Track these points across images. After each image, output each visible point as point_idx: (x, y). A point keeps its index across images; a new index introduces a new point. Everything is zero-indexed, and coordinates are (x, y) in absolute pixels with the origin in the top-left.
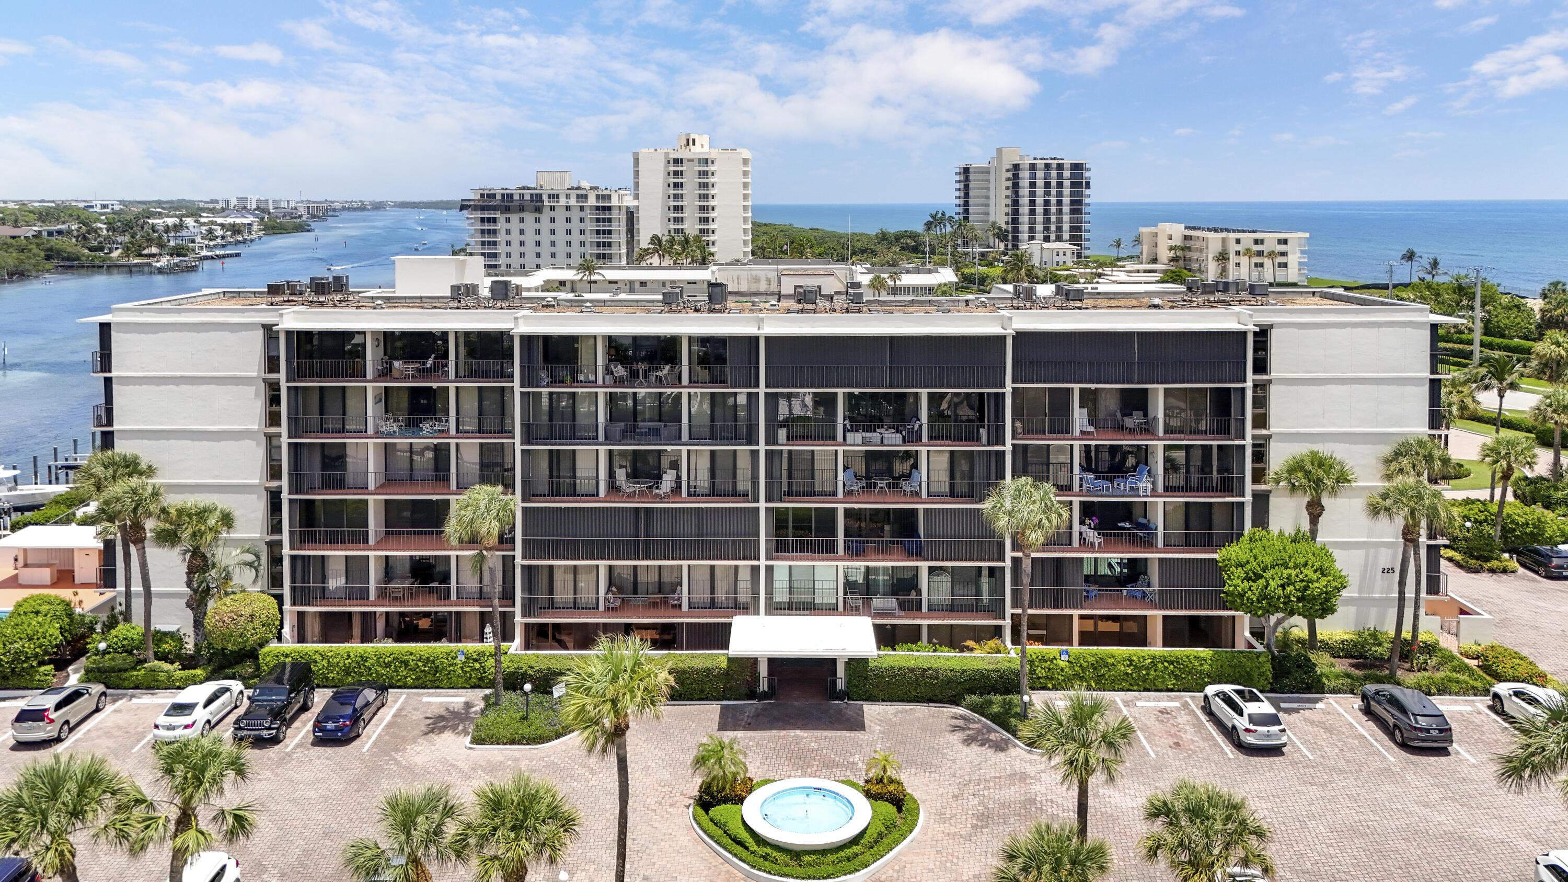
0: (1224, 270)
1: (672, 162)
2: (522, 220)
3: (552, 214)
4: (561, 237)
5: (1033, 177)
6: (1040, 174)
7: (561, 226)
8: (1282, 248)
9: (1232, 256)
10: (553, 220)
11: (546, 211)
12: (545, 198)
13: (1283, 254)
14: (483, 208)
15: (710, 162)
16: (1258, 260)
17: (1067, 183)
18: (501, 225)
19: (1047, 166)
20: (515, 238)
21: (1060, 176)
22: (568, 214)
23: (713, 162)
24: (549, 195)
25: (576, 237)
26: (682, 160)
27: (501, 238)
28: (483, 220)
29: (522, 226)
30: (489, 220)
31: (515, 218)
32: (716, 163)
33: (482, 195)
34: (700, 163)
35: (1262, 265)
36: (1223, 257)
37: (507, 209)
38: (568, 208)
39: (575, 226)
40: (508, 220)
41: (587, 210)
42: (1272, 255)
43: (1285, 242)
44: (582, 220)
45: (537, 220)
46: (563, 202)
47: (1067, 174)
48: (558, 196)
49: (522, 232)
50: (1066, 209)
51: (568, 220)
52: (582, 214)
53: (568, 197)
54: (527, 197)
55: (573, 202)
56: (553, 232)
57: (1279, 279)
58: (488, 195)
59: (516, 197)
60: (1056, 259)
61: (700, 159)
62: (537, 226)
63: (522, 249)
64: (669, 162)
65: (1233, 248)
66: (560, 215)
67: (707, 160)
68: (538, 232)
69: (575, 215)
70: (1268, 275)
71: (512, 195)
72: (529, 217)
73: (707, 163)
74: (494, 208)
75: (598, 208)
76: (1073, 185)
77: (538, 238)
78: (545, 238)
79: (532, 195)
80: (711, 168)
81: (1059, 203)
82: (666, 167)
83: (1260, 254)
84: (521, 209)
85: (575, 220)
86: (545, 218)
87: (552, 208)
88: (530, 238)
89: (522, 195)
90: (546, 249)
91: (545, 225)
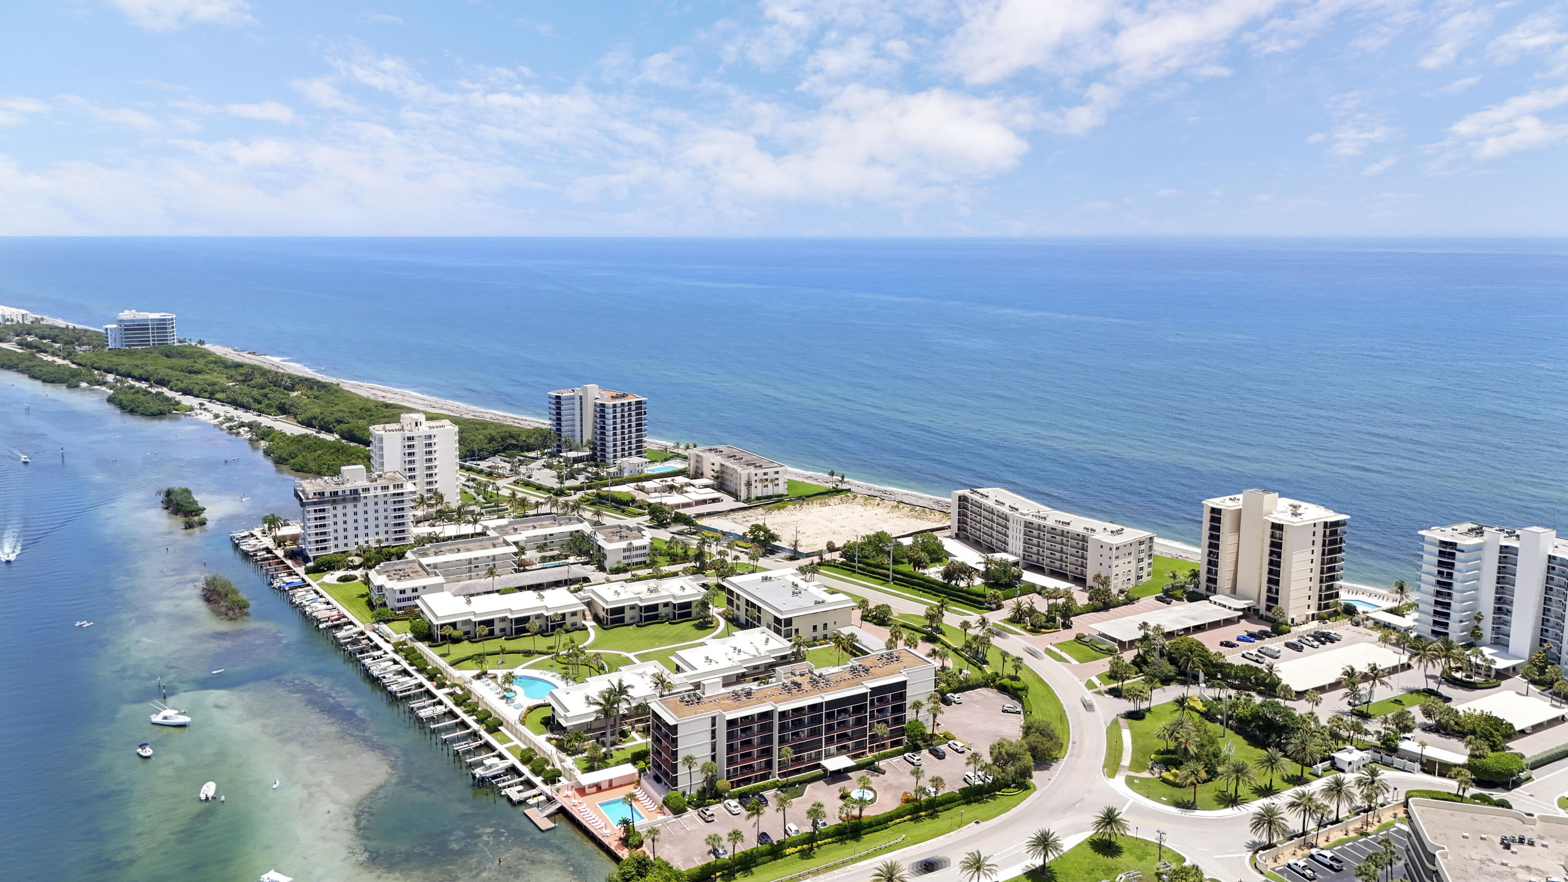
0: (749, 490)
1: (406, 439)
2: (345, 508)
3: (365, 501)
4: (371, 515)
5: (615, 412)
6: (619, 410)
7: (371, 508)
8: (776, 476)
9: (753, 483)
10: (365, 505)
11: (362, 499)
12: (360, 491)
13: (777, 479)
14: (315, 503)
16: (766, 483)
17: (633, 413)
18: (329, 514)
19: (623, 404)
20: (340, 519)
21: (630, 409)
22: (376, 500)
24: (363, 490)
25: (381, 514)
26: (413, 437)
27: (331, 521)
28: (316, 511)
29: (344, 511)
30: (320, 511)
31: (339, 507)
32: (436, 437)
33: (316, 494)
35: (766, 486)
36: (749, 484)
37: (335, 502)
38: (376, 496)
39: (381, 507)
40: (335, 508)
41: (389, 496)
42: (772, 481)
43: (777, 473)
44: (385, 502)
45: (355, 506)
46: (372, 493)
47: (633, 408)
48: (369, 489)
49: (345, 515)
50: (633, 430)
51: (376, 504)
52: (385, 499)
53: (375, 489)
54: (348, 492)
55: (379, 492)
56: (366, 513)
57: (776, 493)
58: (319, 494)
59: (340, 493)
60: (638, 468)
62: (355, 510)
63: (345, 526)
64: (404, 439)
65: (753, 478)
66: (371, 502)
67: (430, 435)
68: (355, 514)
69: (381, 500)
70: (770, 491)
71: (336, 492)
72: (350, 506)
73: (431, 438)
74: (325, 503)
75: (394, 494)
76: (637, 414)
77: (355, 517)
78: (361, 517)
79: (351, 491)
80: (433, 441)
81: (630, 426)
82: (403, 443)
83: (766, 480)
84: (344, 500)
85: (381, 503)
86: (360, 505)
87: (365, 498)
88: (350, 518)
89: (344, 492)
90: (361, 524)
91: (360, 507)
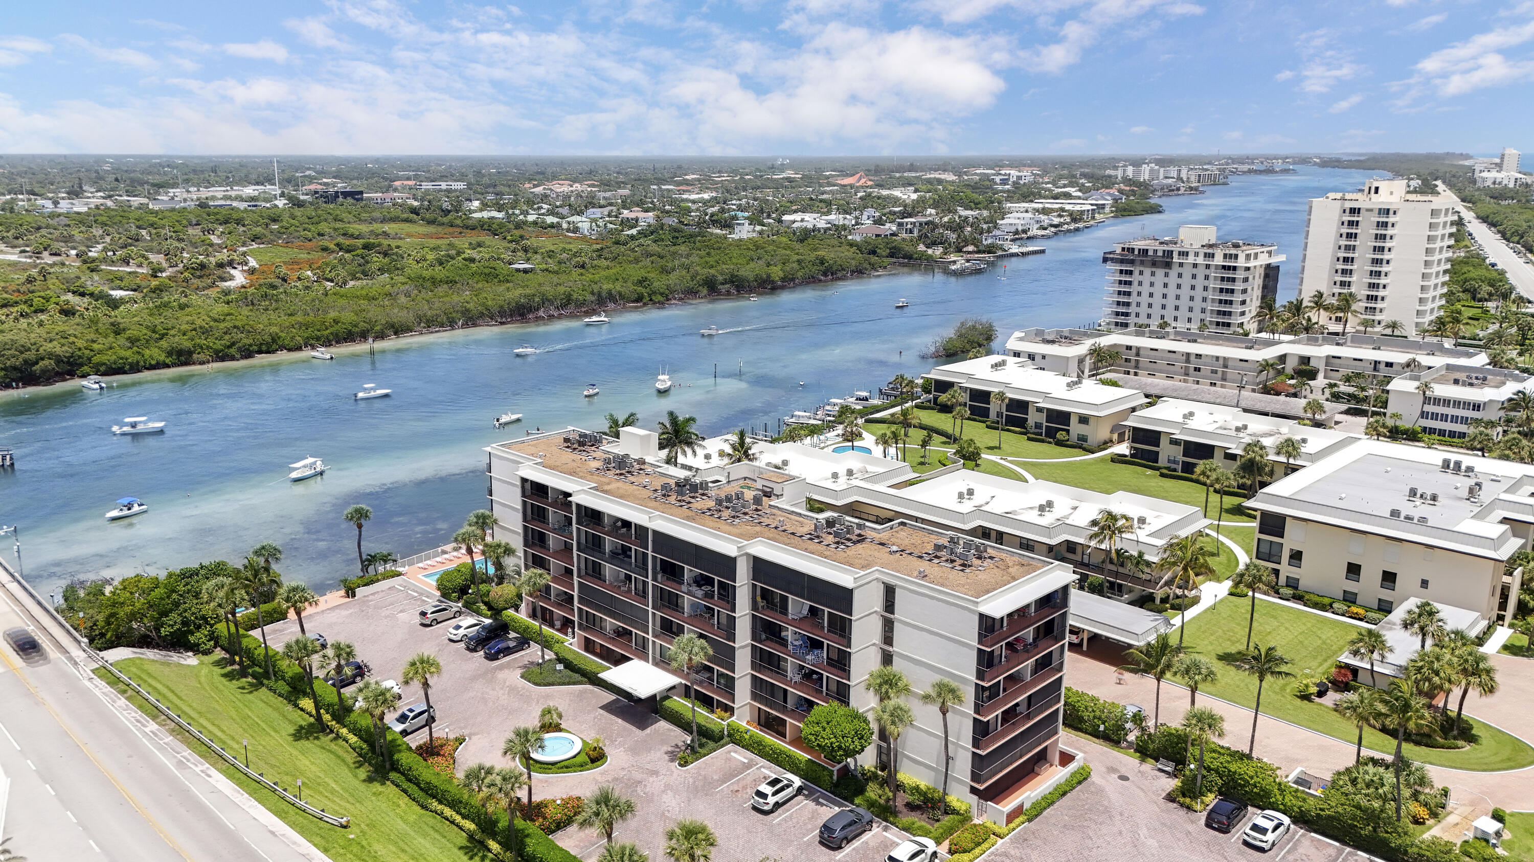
1: (1348, 211)
2: (1153, 274)
3: (1180, 270)
4: (1185, 292)
7: (1186, 281)
10: (1180, 275)
11: (1175, 267)
12: (1175, 255)
14: (1122, 261)
15: (1391, 212)
18: (1135, 278)
20: (1146, 289)
22: (1195, 271)
23: (1395, 213)
24: (1179, 252)
25: (1199, 293)
26: (1359, 209)
27: (1134, 289)
28: (1121, 272)
29: (1153, 279)
30: (1127, 272)
31: (1147, 271)
32: (1398, 214)
33: (1123, 249)
34: (1380, 213)
37: (1142, 263)
38: (1195, 266)
39: (1200, 282)
40: (1142, 273)
41: (1212, 269)
44: (1207, 277)
45: (1166, 275)
46: (1191, 259)
48: (1188, 254)
49: (1152, 284)
51: (1194, 277)
52: (1207, 272)
53: (1196, 254)
54: (1160, 254)
55: (1200, 260)
56: (1179, 286)
58: (1128, 250)
59: (1150, 253)
61: (1380, 209)
62: (1166, 280)
63: (1151, 301)
64: (1344, 211)
66: (1187, 272)
67: (1388, 210)
68: (1166, 285)
69: (1201, 272)
71: (1147, 250)
72: (1160, 272)
73: (1388, 213)
74: (1132, 262)
75: (1224, 267)
77: (1165, 291)
78: (1172, 291)
79: (1164, 251)
80: (1391, 219)
82: (1341, 216)
84: (1154, 264)
85: (1200, 277)
86: (1173, 273)
87: (1181, 265)
88: (1158, 290)
89: (1155, 251)
90: (1171, 302)
91: (1173, 280)
